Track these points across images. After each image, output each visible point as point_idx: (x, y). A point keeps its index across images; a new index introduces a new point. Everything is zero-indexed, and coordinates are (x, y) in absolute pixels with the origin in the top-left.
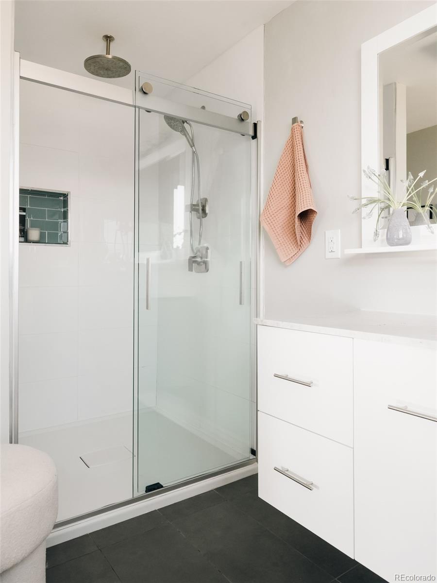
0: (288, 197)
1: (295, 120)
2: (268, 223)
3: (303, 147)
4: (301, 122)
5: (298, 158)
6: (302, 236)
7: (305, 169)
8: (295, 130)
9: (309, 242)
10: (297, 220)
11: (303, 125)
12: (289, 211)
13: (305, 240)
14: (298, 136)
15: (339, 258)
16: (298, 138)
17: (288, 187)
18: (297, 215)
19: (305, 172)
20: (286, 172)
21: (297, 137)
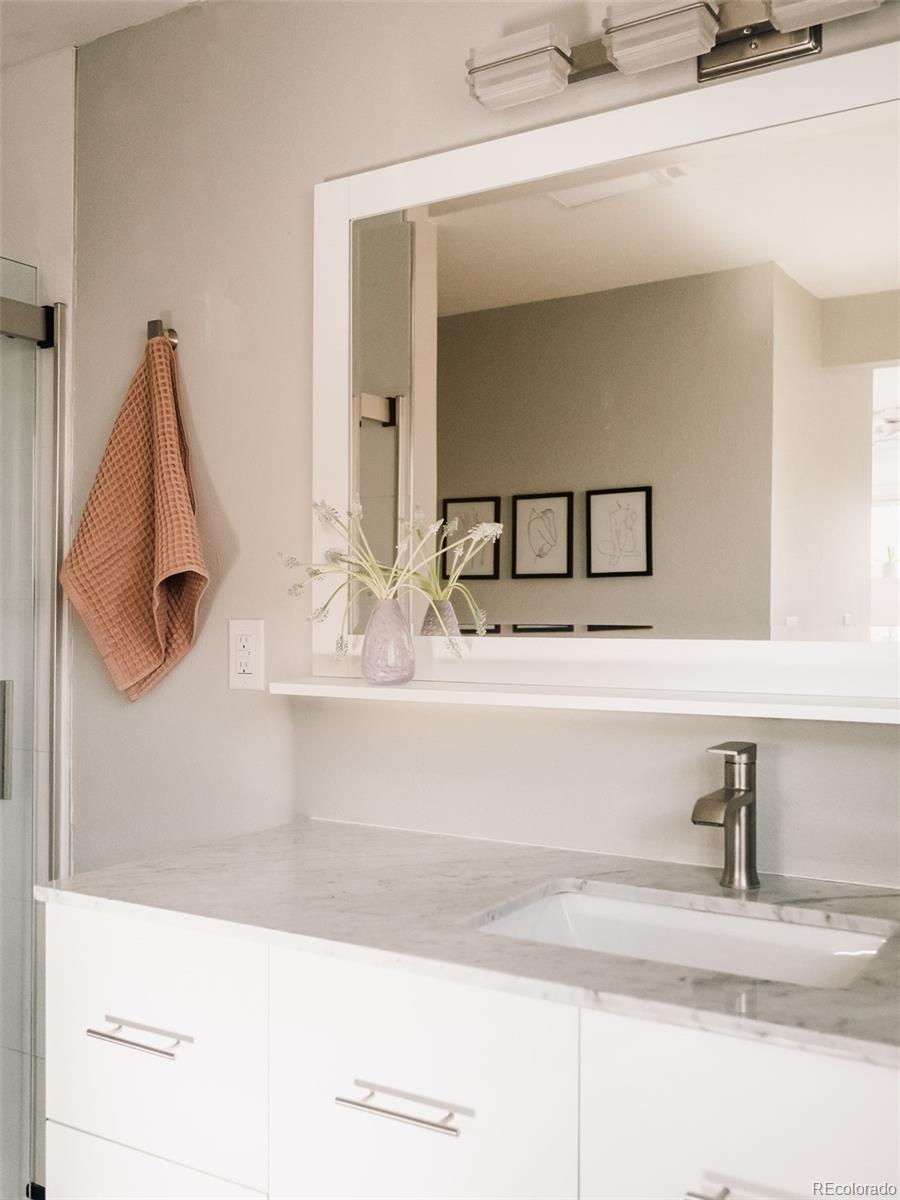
0: (134, 526)
1: (154, 328)
2: (80, 590)
3: (175, 397)
4: (172, 332)
5: (160, 431)
6: (171, 626)
7: (178, 463)
8: (156, 354)
9: (189, 643)
10: (155, 595)
11: (176, 341)
12: (137, 560)
13: (179, 637)
14: (162, 370)
15: (260, 691)
16: (163, 377)
17: (135, 500)
18: (157, 583)
19: (180, 470)
20: (131, 459)
21: (159, 374)
